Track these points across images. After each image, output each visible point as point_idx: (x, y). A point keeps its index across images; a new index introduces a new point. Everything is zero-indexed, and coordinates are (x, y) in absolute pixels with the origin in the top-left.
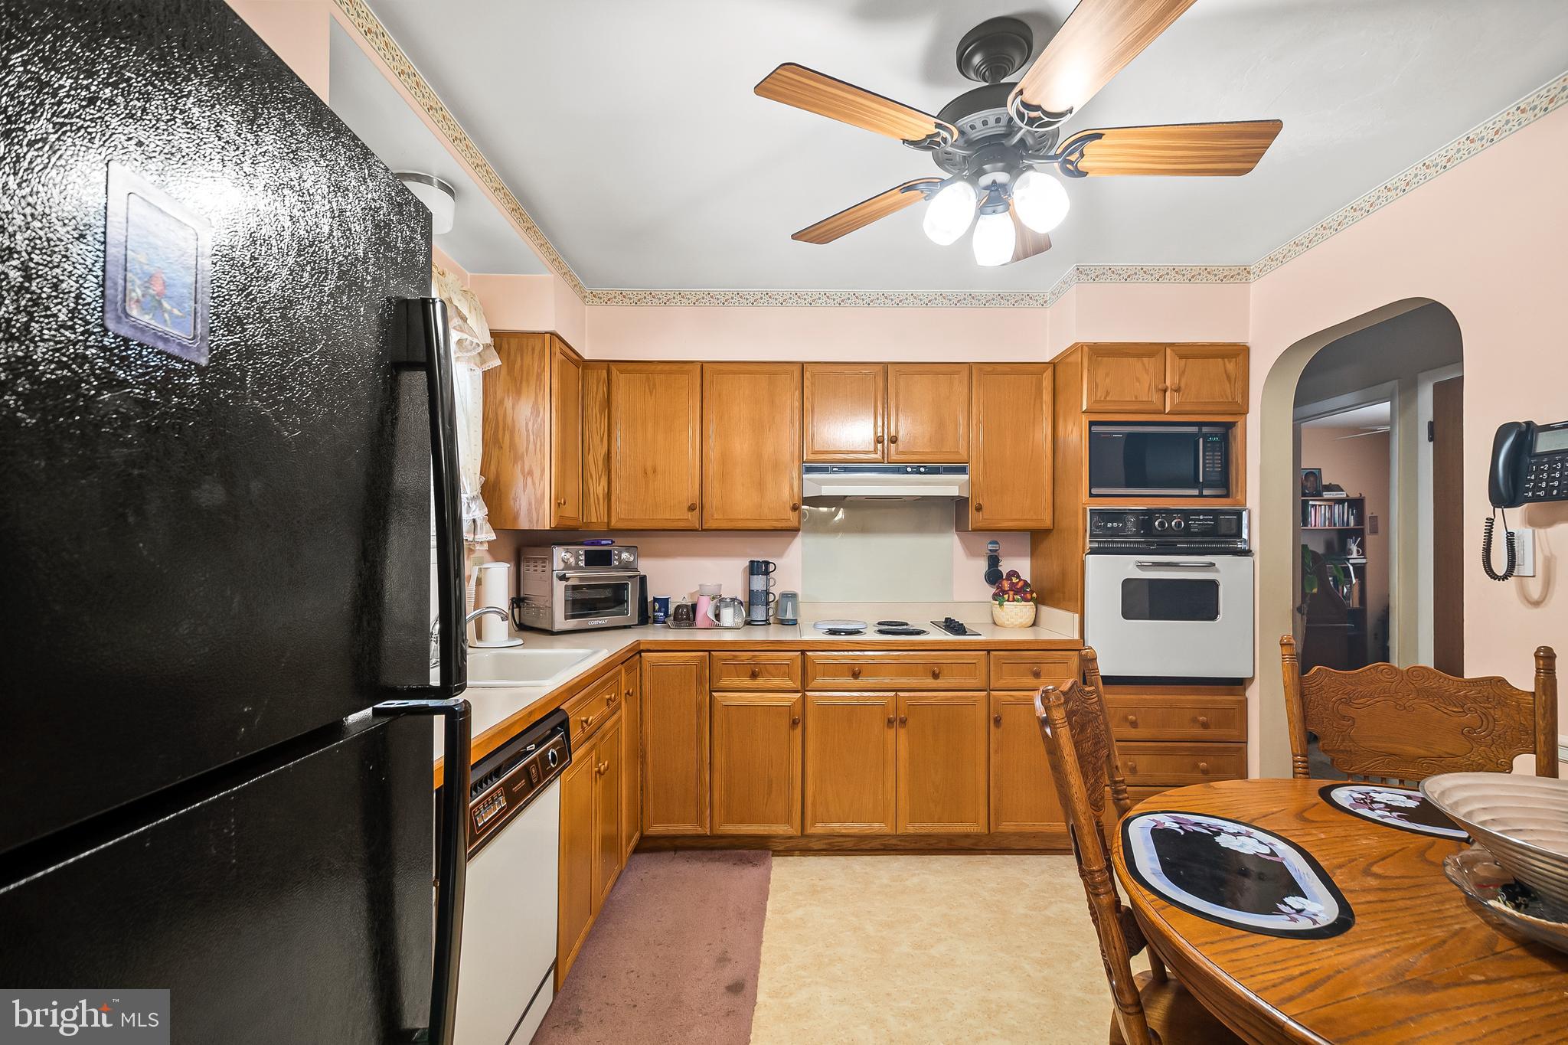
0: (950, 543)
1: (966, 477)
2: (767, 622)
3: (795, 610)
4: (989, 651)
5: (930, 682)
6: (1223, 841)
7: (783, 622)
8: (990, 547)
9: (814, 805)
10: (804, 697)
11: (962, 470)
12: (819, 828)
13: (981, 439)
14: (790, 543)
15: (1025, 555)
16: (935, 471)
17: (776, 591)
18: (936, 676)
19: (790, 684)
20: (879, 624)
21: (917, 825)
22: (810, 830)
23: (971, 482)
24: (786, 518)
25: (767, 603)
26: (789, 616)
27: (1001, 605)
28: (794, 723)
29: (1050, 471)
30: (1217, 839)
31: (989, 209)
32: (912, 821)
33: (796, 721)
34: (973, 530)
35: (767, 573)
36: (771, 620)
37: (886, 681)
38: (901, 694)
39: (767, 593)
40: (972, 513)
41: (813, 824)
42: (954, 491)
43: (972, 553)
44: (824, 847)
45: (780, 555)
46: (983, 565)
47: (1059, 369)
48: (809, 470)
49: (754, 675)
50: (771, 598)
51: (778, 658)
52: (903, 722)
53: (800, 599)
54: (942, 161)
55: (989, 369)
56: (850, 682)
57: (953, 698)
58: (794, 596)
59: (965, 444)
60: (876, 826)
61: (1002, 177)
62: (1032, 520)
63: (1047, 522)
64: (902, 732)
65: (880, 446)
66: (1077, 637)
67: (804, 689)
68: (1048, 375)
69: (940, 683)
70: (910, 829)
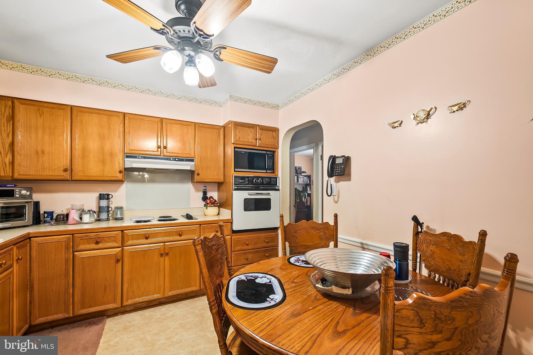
0: (189, 187)
1: (194, 163)
2: (108, 219)
3: (122, 213)
4: (200, 225)
5: (178, 238)
6: (258, 281)
7: (116, 219)
8: (204, 188)
9: (127, 293)
10: (123, 249)
11: (192, 161)
12: (130, 302)
13: (199, 150)
14: (120, 186)
15: (216, 191)
16: (182, 160)
17: (113, 206)
18: (180, 235)
19: (116, 245)
20: (160, 217)
21: (172, 292)
22: (125, 303)
23: (196, 165)
24: (116, 176)
25: (108, 211)
26: (119, 216)
27: (207, 208)
28: (118, 261)
29: (223, 163)
30: (256, 280)
31: (189, 64)
32: (170, 290)
33: (119, 260)
34: (196, 182)
35: (108, 199)
36: (111, 218)
37: (160, 239)
38: (166, 243)
39: (108, 207)
40: (196, 176)
41: (126, 301)
42: (188, 168)
43: (197, 190)
44: (133, 309)
45: (115, 191)
46: (201, 195)
47: (226, 128)
48: (127, 157)
49: (97, 243)
50: (110, 209)
51: (110, 234)
52: (167, 254)
53: (125, 209)
54: (170, 41)
55: (202, 126)
56: (145, 241)
57: (187, 243)
58: (121, 208)
59: (193, 152)
60: (155, 296)
61: (192, 54)
62: (217, 179)
63: (222, 180)
64: (167, 258)
65: (159, 149)
66: (230, 218)
67: (123, 246)
68: (222, 130)
69: (182, 238)
70: (170, 294)
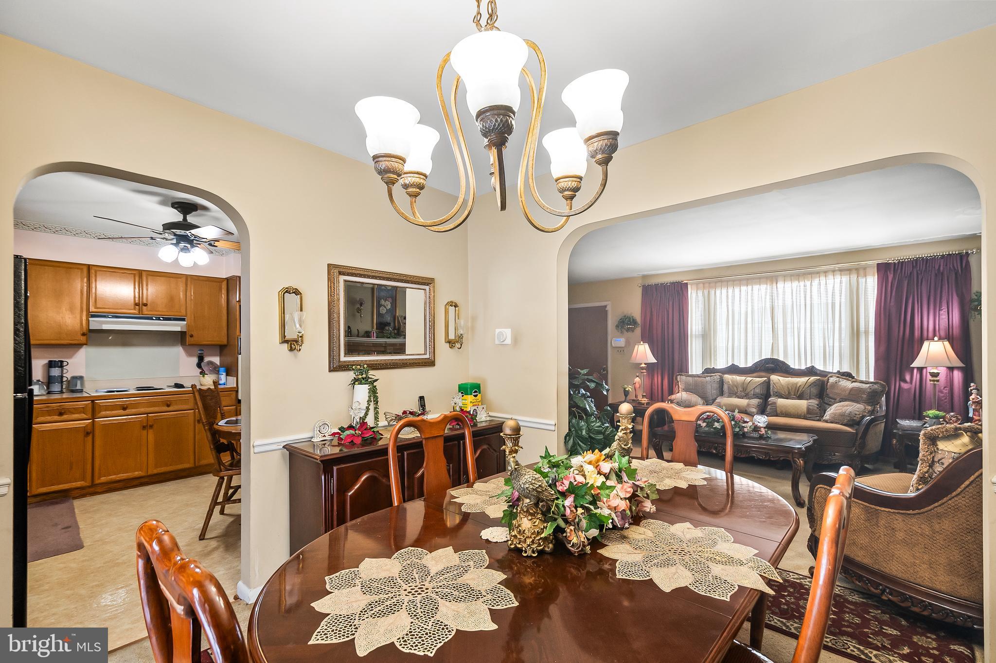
0: (178, 351)
1: (186, 322)
2: (62, 392)
3: (82, 384)
4: (193, 393)
5: (165, 408)
7: (73, 391)
8: (199, 352)
9: (100, 470)
10: (93, 421)
11: (183, 320)
12: (103, 479)
13: (192, 306)
14: (79, 350)
15: (218, 356)
16: (169, 319)
17: (68, 375)
18: (168, 406)
19: (84, 416)
20: (137, 388)
21: (159, 469)
22: (97, 482)
23: (188, 325)
24: (77, 339)
25: (62, 382)
26: (79, 387)
27: (203, 376)
28: (88, 434)
32: (156, 467)
33: (89, 432)
34: (189, 345)
35: (62, 366)
36: (64, 391)
37: (142, 410)
38: (150, 415)
39: (62, 377)
40: (188, 338)
41: (99, 478)
42: (178, 329)
43: (190, 354)
44: (105, 490)
45: (71, 357)
46: (195, 360)
47: (230, 282)
48: (93, 316)
49: (61, 414)
50: (65, 379)
51: (77, 405)
52: (151, 426)
53: (85, 379)
55: (196, 278)
56: (121, 412)
57: (177, 414)
58: (81, 378)
59: (184, 310)
60: (137, 473)
62: (217, 341)
63: (225, 342)
64: (151, 431)
65: (137, 307)
66: (235, 386)
67: (93, 418)
68: (224, 284)
69: (170, 408)
70: (155, 471)
